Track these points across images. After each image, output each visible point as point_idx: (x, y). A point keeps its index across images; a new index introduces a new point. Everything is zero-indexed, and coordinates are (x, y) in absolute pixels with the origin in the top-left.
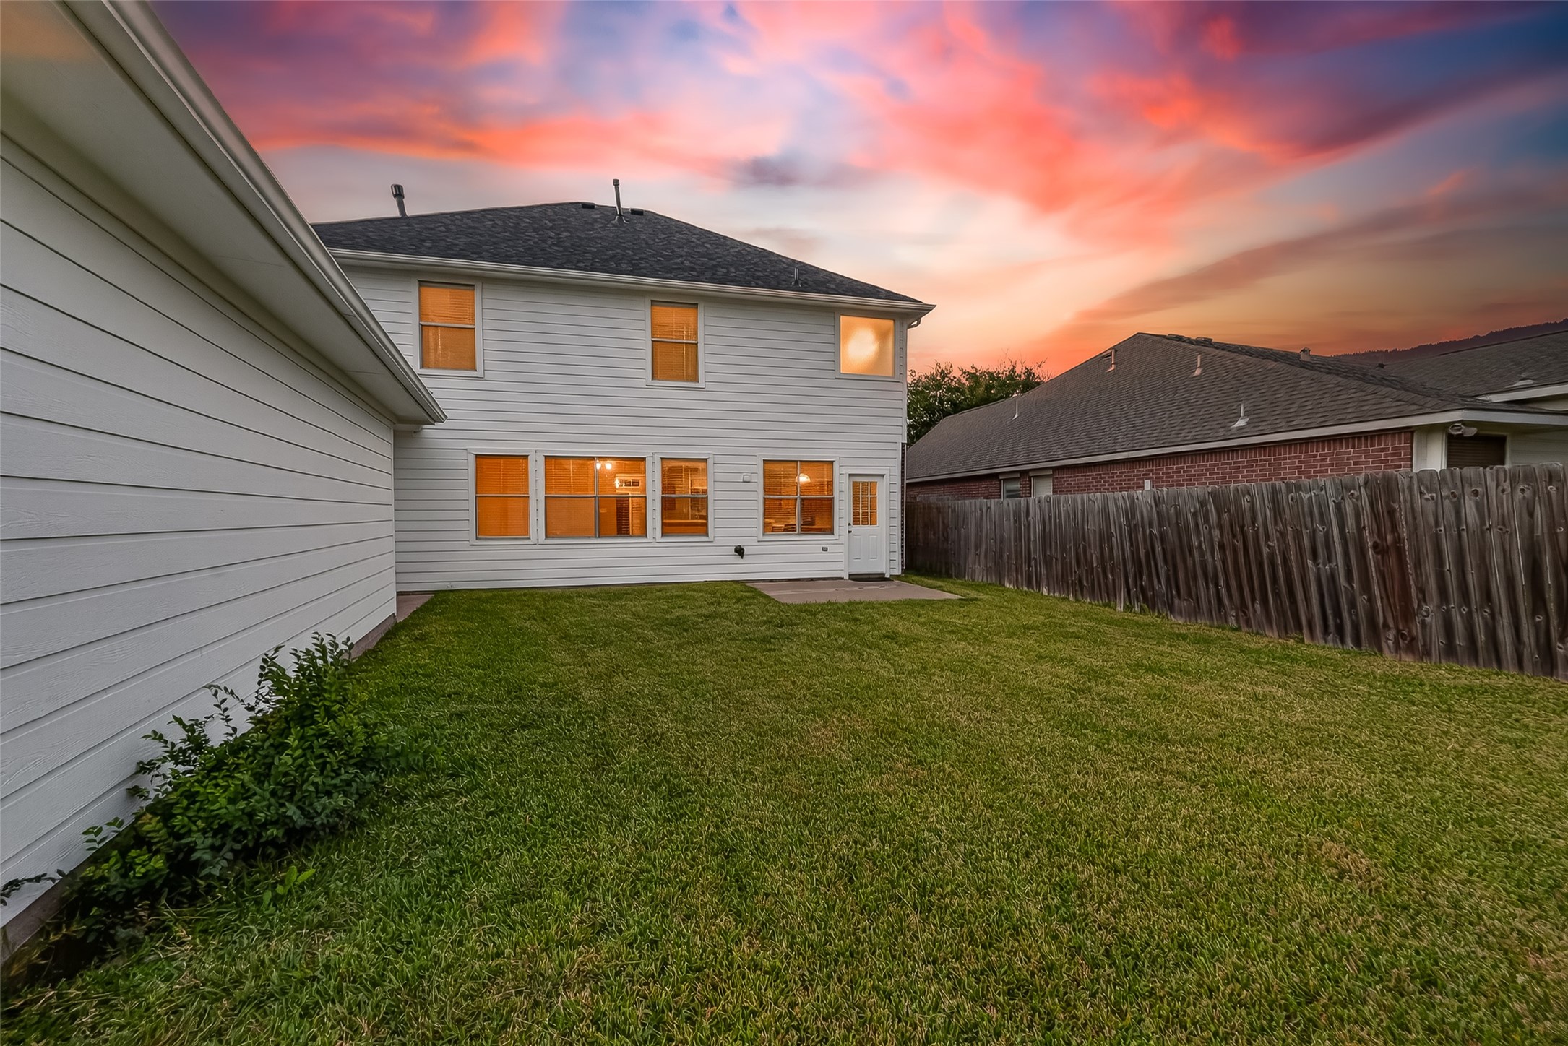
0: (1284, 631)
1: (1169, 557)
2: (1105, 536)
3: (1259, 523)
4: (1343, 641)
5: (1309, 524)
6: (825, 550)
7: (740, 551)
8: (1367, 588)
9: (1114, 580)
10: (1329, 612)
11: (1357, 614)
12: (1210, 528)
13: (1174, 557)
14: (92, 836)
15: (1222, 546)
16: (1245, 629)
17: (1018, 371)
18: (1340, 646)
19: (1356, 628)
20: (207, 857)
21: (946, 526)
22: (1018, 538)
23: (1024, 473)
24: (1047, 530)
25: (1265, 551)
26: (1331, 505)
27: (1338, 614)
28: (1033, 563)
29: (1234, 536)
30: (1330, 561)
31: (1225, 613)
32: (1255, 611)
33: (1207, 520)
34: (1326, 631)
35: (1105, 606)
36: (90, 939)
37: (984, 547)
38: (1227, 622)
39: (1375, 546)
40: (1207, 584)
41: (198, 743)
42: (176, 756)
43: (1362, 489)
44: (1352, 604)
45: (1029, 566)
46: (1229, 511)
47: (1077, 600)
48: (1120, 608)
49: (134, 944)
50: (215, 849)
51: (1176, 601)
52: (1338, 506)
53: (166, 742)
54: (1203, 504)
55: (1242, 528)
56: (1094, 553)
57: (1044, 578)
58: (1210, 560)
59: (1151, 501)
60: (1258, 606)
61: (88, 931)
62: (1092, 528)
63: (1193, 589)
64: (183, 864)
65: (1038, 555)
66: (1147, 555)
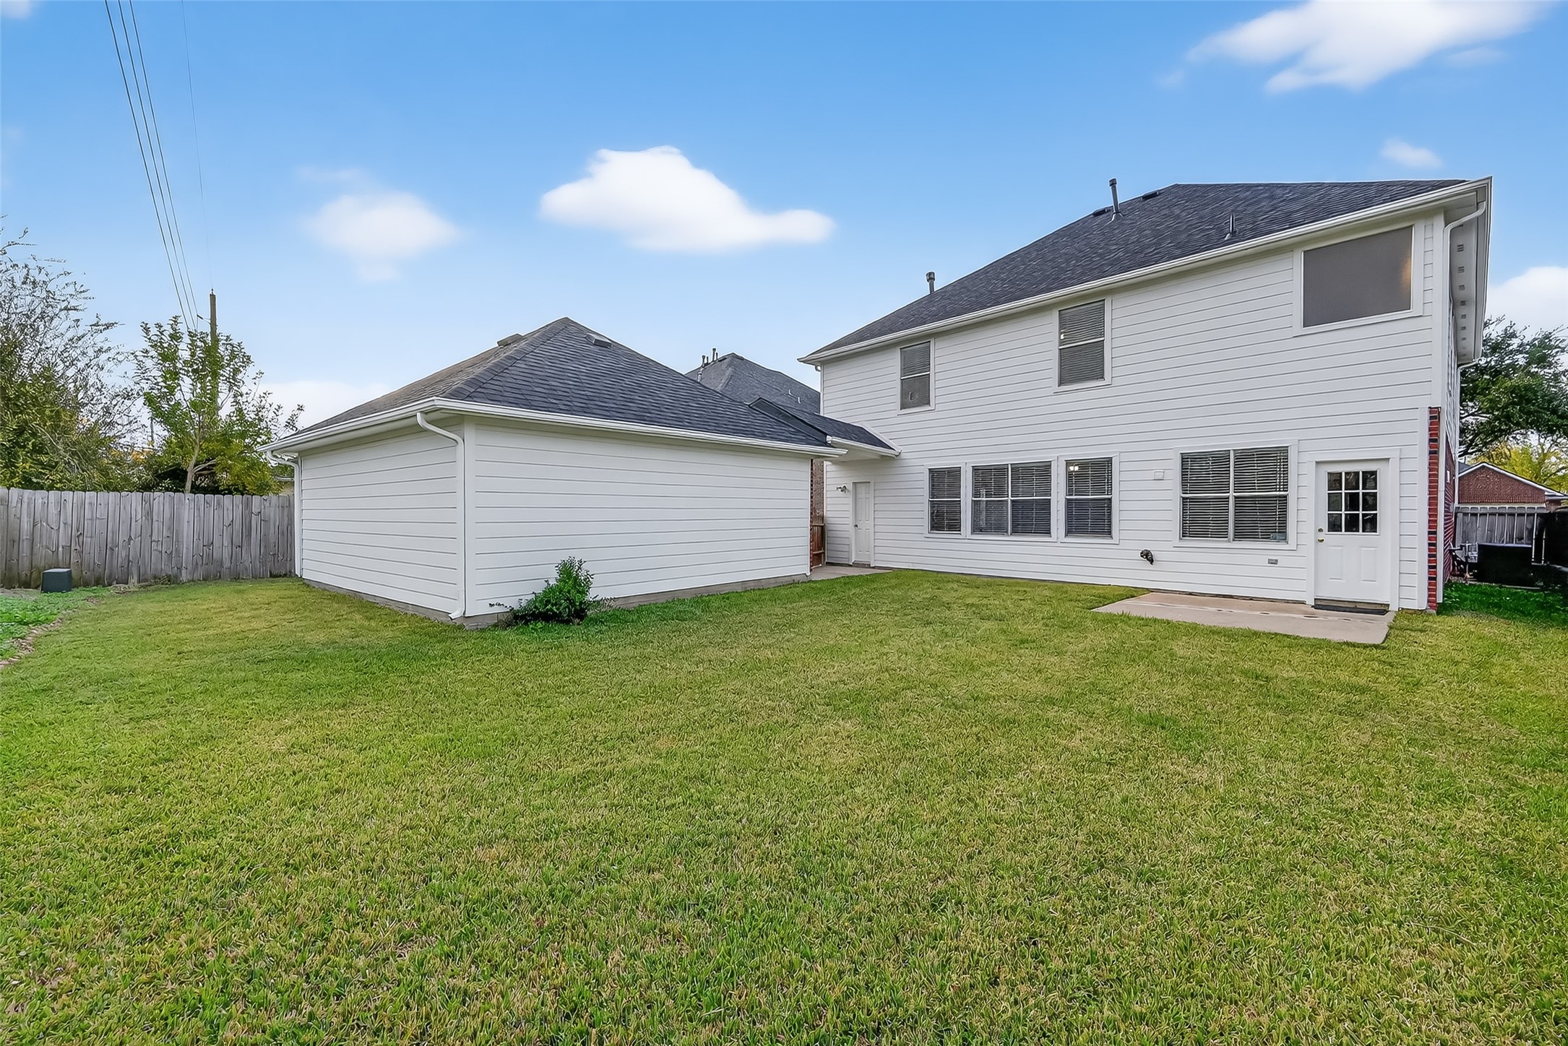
6: (1274, 562)
7: (1147, 556)
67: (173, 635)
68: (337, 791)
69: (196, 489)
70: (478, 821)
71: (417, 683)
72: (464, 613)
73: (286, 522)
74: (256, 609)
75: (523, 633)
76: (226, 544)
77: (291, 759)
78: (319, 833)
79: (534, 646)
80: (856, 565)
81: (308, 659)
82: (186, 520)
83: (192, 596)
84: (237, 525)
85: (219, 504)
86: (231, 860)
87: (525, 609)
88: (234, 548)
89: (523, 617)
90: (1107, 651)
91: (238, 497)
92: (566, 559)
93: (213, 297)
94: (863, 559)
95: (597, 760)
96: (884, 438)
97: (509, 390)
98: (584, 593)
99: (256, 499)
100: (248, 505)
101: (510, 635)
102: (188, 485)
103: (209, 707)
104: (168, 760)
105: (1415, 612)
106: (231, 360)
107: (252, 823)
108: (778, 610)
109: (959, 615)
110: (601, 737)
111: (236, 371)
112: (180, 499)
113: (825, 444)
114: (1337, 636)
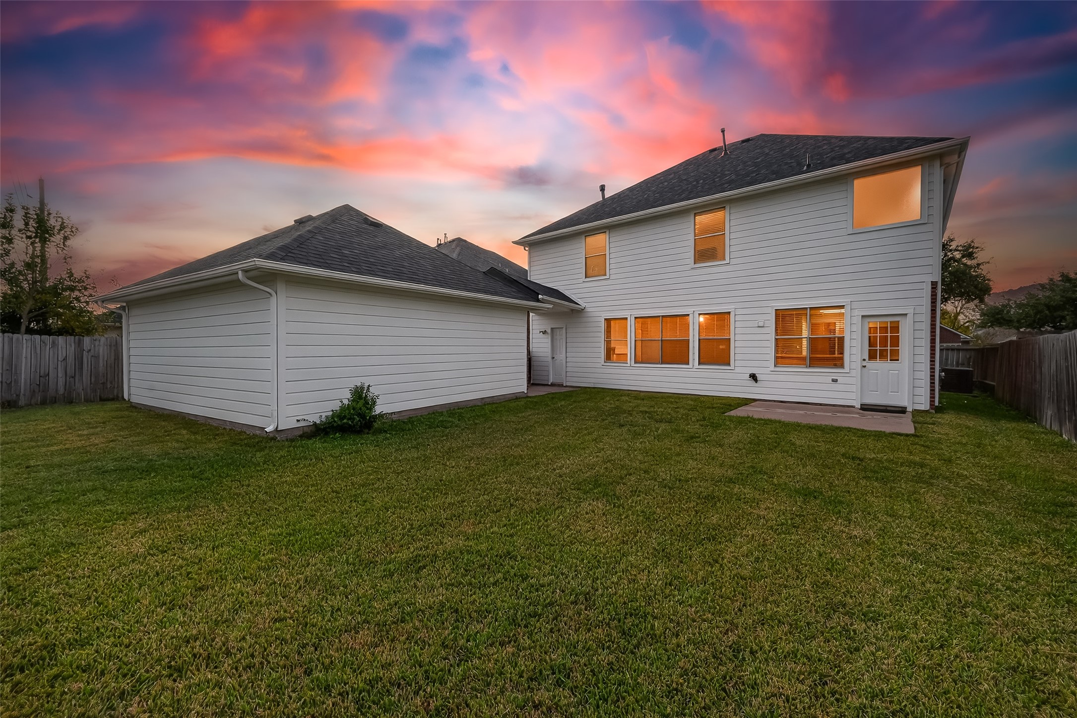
6: (835, 381)
7: (753, 377)
67: (19, 452)
68: (201, 589)
69: (29, 331)
70: (339, 609)
71: (248, 485)
72: (277, 427)
73: (113, 358)
74: (93, 428)
75: (325, 441)
76: (60, 375)
77: (151, 560)
78: (194, 632)
79: (337, 452)
80: (553, 385)
81: (149, 469)
82: (24, 355)
83: (33, 418)
84: (71, 360)
85: (53, 342)
86: (112, 666)
87: (325, 424)
88: (68, 378)
89: (324, 429)
90: (750, 443)
91: (71, 339)
92: (359, 384)
93: (41, 182)
94: (558, 381)
95: (419, 544)
96: (573, 297)
97: (312, 255)
98: (370, 409)
99: (87, 340)
100: (80, 344)
101: (317, 444)
102: (23, 328)
103: (65, 516)
104: (31, 569)
105: (923, 411)
106: (60, 230)
107: (127, 627)
108: (514, 419)
109: (639, 419)
110: (416, 524)
111: (66, 238)
112: (18, 339)
113: (538, 300)
114: (888, 429)
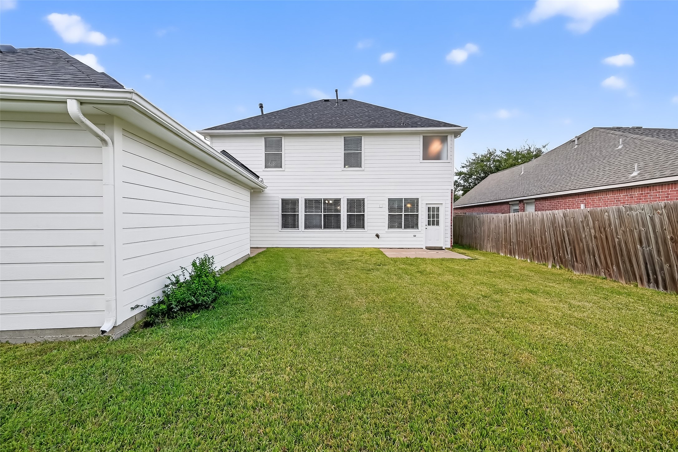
0: (628, 281)
1: (571, 242)
2: (543, 231)
3: (613, 227)
4: (658, 287)
5: (637, 227)
6: (415, 236)
7: (378, 236)
8: (668, 260)
9: (547, 253)
10: (650, 272)
11: (664, 274)
12: (590, 229)
13: (573, 242)
14: (153, 299)
15: (595, 237)
16: (609, 278)
17: (532, 150)
18: (657, 290)
19: (664, 281)
20: (174, 307)
21: (475, 226)
22: (506, 232)
23: (521, 201)
24: (518, 228)
25: (617, 240)
26: (648, 218)
27: (655, 273)
28: (512, 244)
29: (601, 233)
30: (649, 246)
31: (599, 271)
32: (613, 270)
33: (588, 225)
34: (649, 281)
35: (543, 265)
36: (151, 322)
37: (491, 236)
38: (600, 274)
39: (672, 239)
40: (590, 256)
41: (178, 281)
42: (173, 284)
43: (663, 210)
44: (662, 269)
45: (511, 245)
46: (598, 220)
47: (531, 261)
48: (550, 267)
49: (159, 324)
50: (177, 306)
51: (576, 264)
52: (652, 219)
53: (171, 280)
54: (586, 217)
55: (605, 229)
56: (538, 239)
57: (517, 251)
58: (591, 244)
59: (562, 215)
60: (614, 267)
61: (151, 320)
62: (537, 227)
63: (583, 259)
64: (170, 309)
65: (514, 240)
66: (561, 241)
72: (116, 322)
105: (448, 248)
